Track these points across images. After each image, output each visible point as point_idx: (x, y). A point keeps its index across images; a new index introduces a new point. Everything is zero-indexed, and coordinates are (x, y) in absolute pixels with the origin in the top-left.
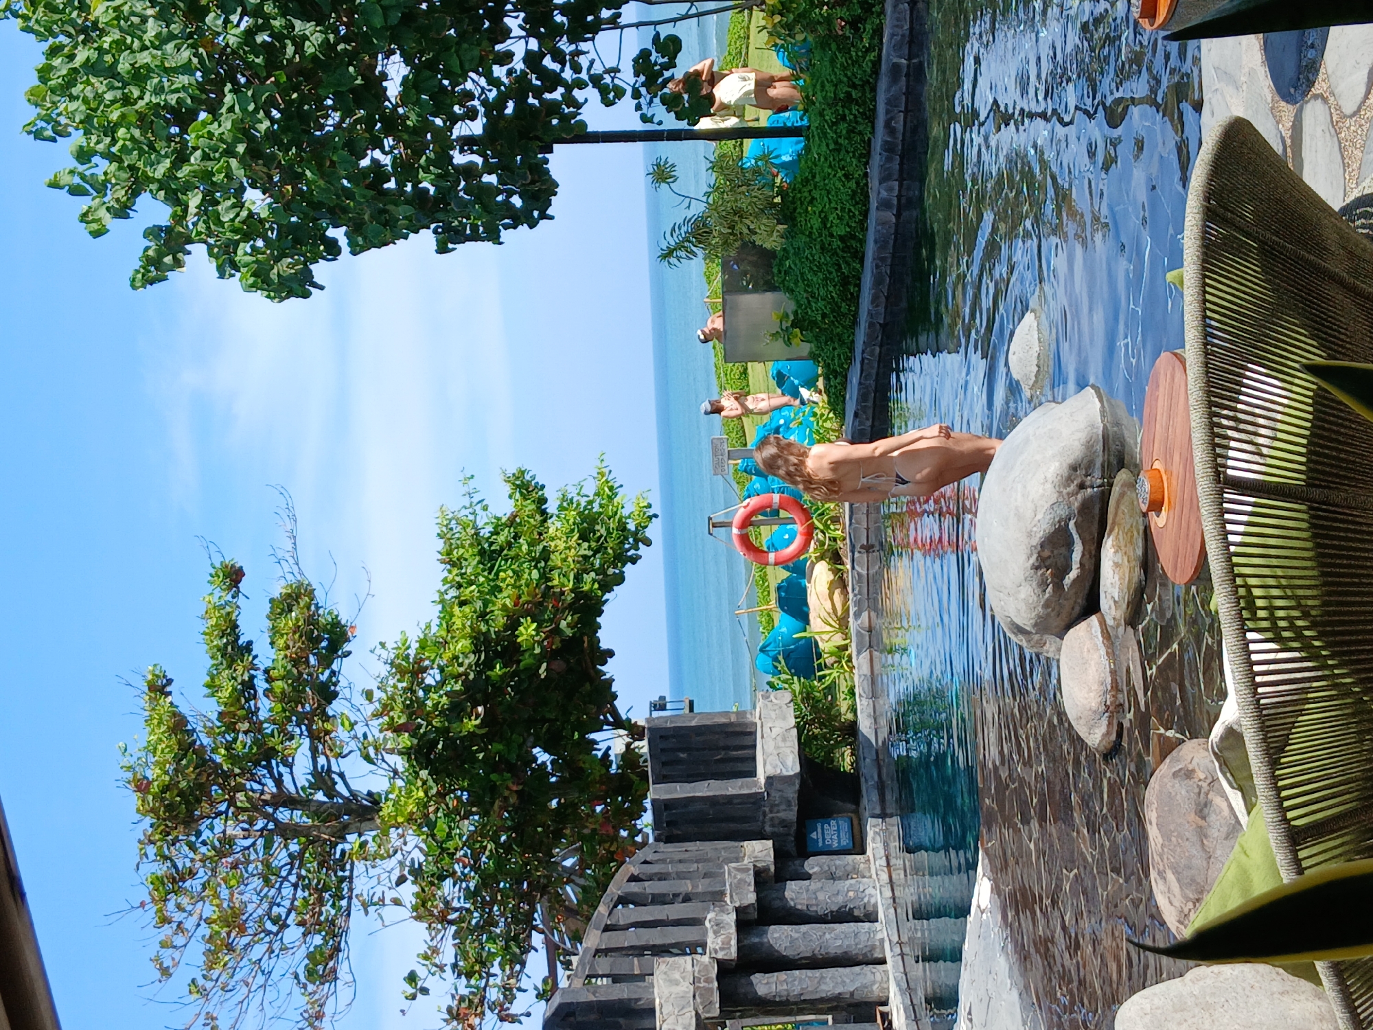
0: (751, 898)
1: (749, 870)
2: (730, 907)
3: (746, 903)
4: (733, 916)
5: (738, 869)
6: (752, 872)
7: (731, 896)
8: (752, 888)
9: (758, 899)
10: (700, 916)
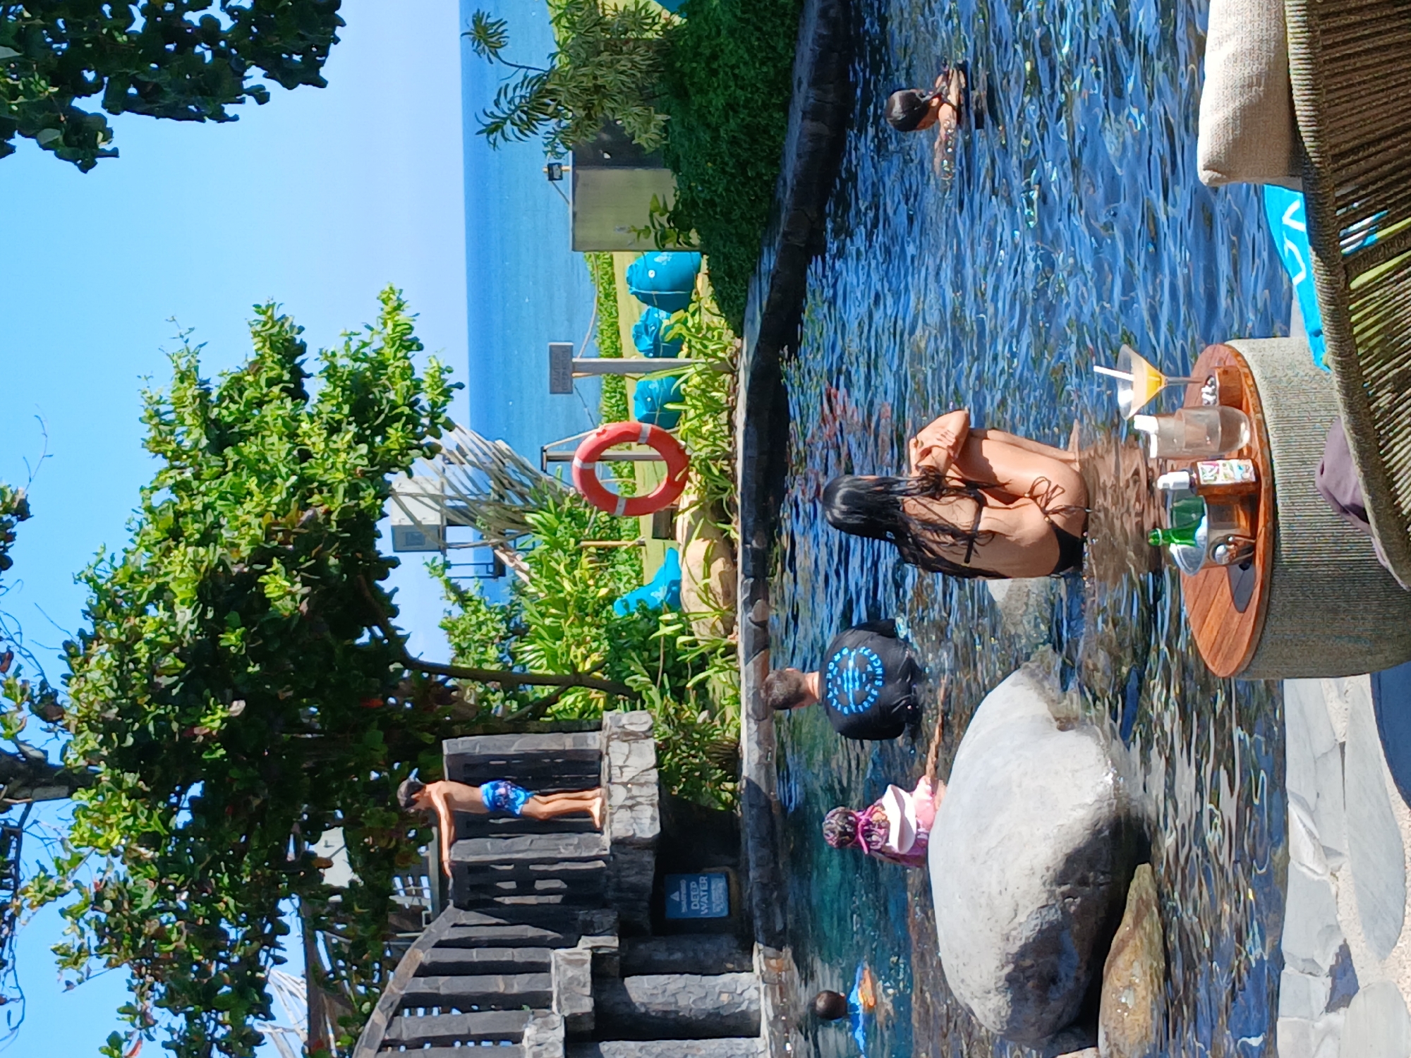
0: (587, 1005)
1: (583, 962)
2: (557, 1019)
3: (579, 1011)
4: (560, 1033)
5: (570, 962)
6: (588, 966)
7: (559, 1003)
8: (588, 990)
9: (597, 1006)
10: (517, 1030)
